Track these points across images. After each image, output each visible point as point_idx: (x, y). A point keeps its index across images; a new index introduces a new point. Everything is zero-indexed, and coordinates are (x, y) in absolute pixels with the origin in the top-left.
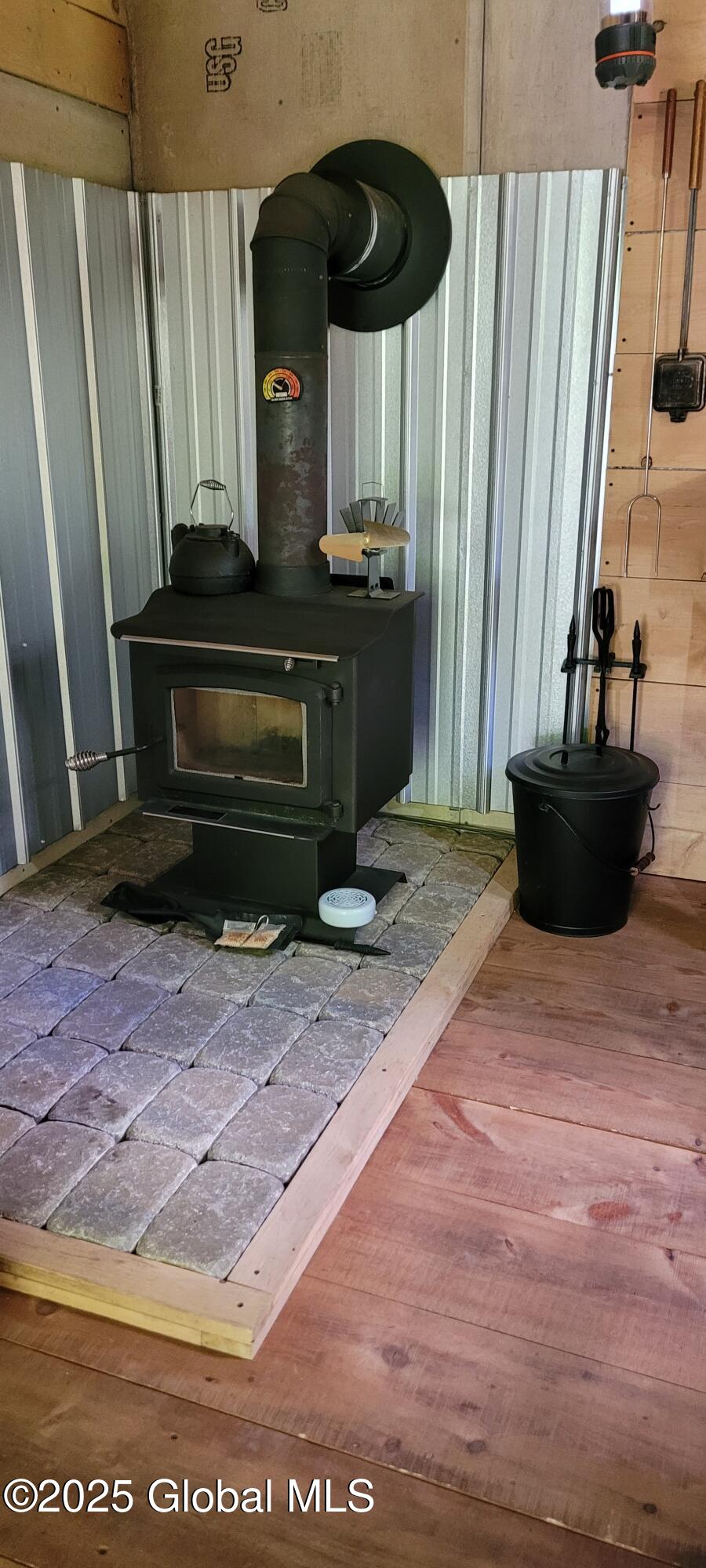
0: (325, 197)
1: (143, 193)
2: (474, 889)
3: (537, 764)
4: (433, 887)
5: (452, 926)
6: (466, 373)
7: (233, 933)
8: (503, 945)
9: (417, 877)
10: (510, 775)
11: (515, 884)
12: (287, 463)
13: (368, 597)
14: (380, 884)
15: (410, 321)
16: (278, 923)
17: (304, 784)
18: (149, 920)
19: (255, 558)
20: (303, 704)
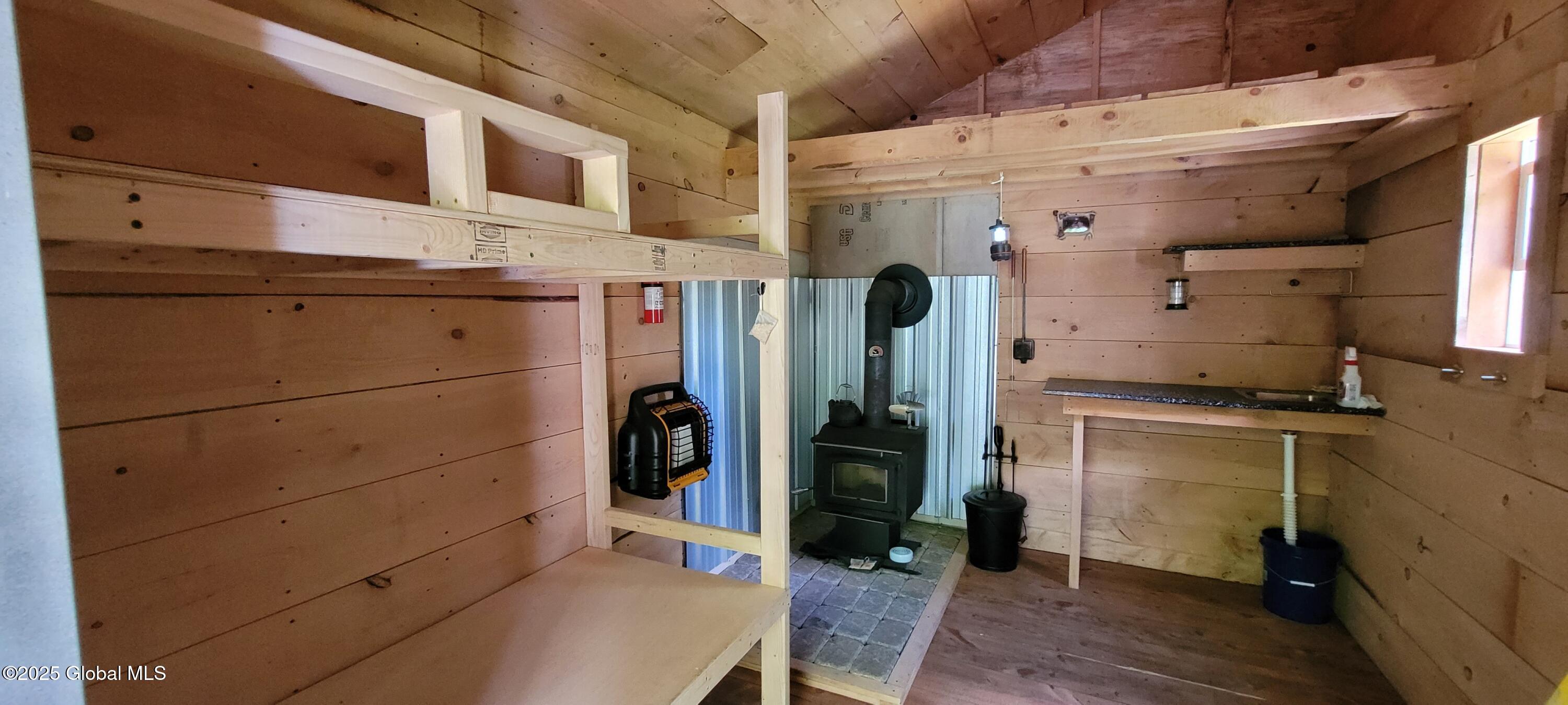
0: (890, 287)
1: (815, 278)
2: (950, 550)
3: (976, 497)
4: (932, 549)
5: (944, 565)
6: (939, 343)
7: (855, 564)
8: (965, 574)
9: (925, 545)
10: (964, 500)
11: (967, 549)
12: (877, 379)
13: (907, 429)
14: (914, 546)
15: (917, 325)
16: (873, 560)
17: (886, 502)
18: (819, 558)
19: (863, 413)
20: (886, 471)
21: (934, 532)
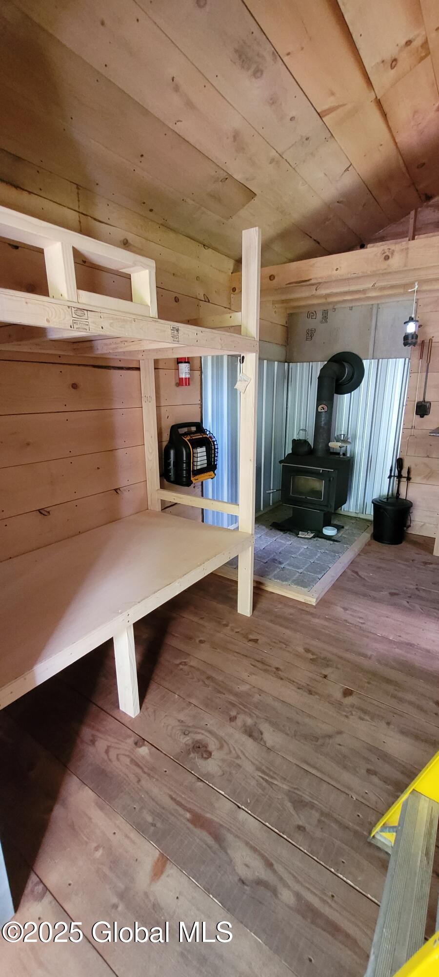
0: (335, 367)
1: (289, 363)
2: (362, 531)
3: (380, 500)
4: (350, 530)
5: (356, 538)
6: (366, 405)
7: (301, 534)
8: (368, 544)
9: (346, 528)
10: (373, 502)
11: (372, 531)
12: (322, 425)
13: (339, 457)
14: (339, 528)
15: (353, 392)
16: (313, 533)
17: (322, 500)
18: (281, 530)
19: (312, 447)
20: (324, 481)
21: (354, 521)
